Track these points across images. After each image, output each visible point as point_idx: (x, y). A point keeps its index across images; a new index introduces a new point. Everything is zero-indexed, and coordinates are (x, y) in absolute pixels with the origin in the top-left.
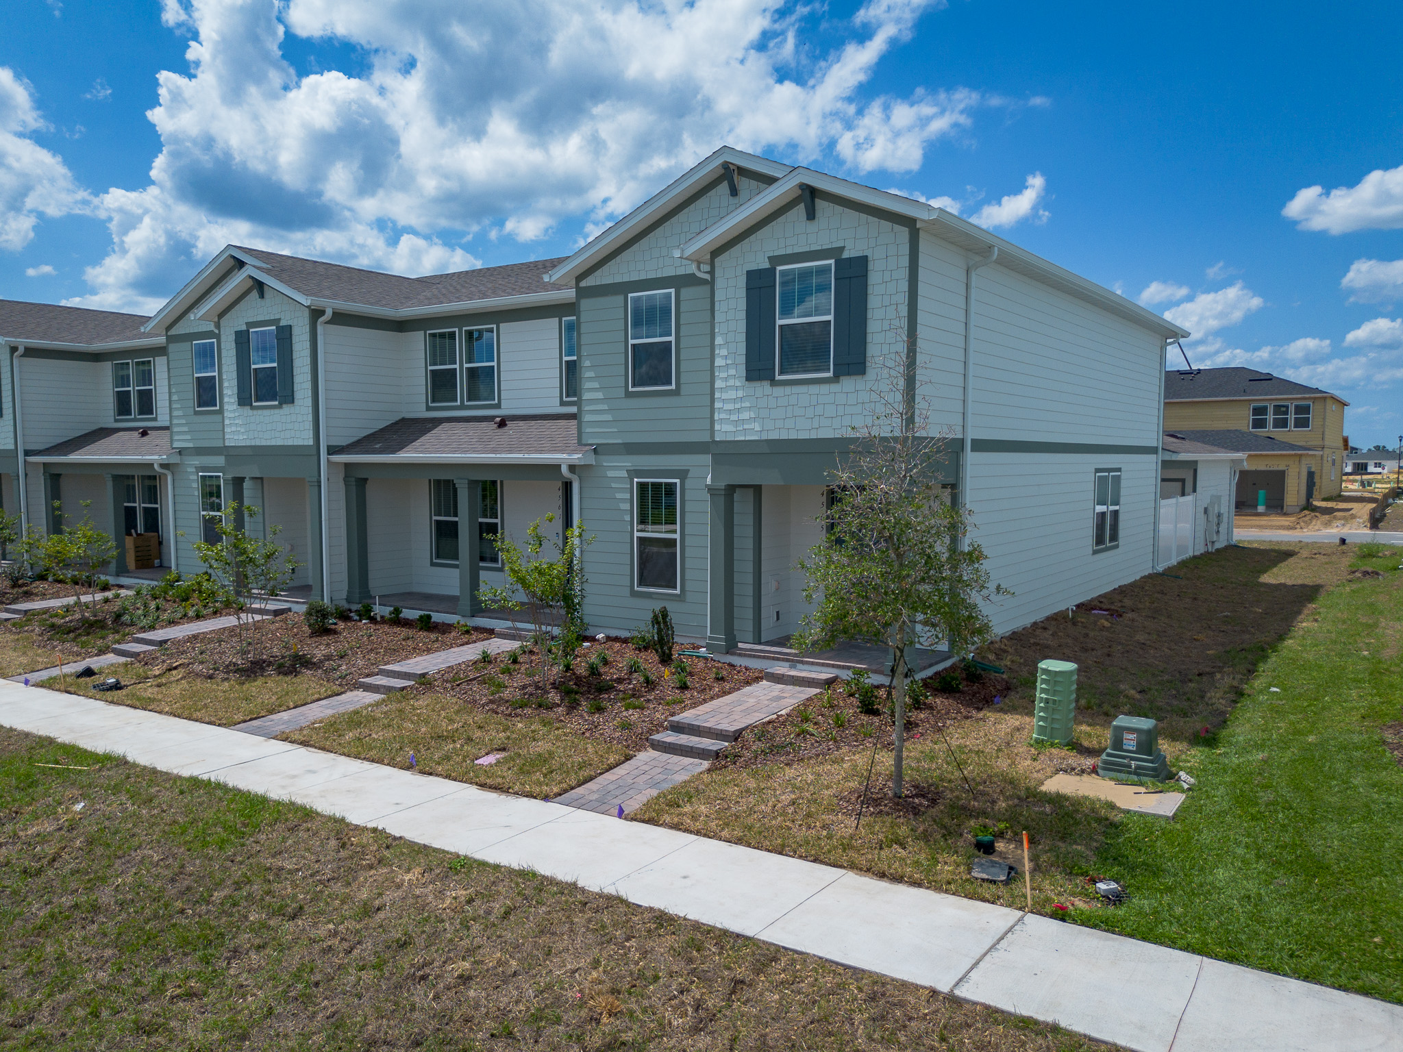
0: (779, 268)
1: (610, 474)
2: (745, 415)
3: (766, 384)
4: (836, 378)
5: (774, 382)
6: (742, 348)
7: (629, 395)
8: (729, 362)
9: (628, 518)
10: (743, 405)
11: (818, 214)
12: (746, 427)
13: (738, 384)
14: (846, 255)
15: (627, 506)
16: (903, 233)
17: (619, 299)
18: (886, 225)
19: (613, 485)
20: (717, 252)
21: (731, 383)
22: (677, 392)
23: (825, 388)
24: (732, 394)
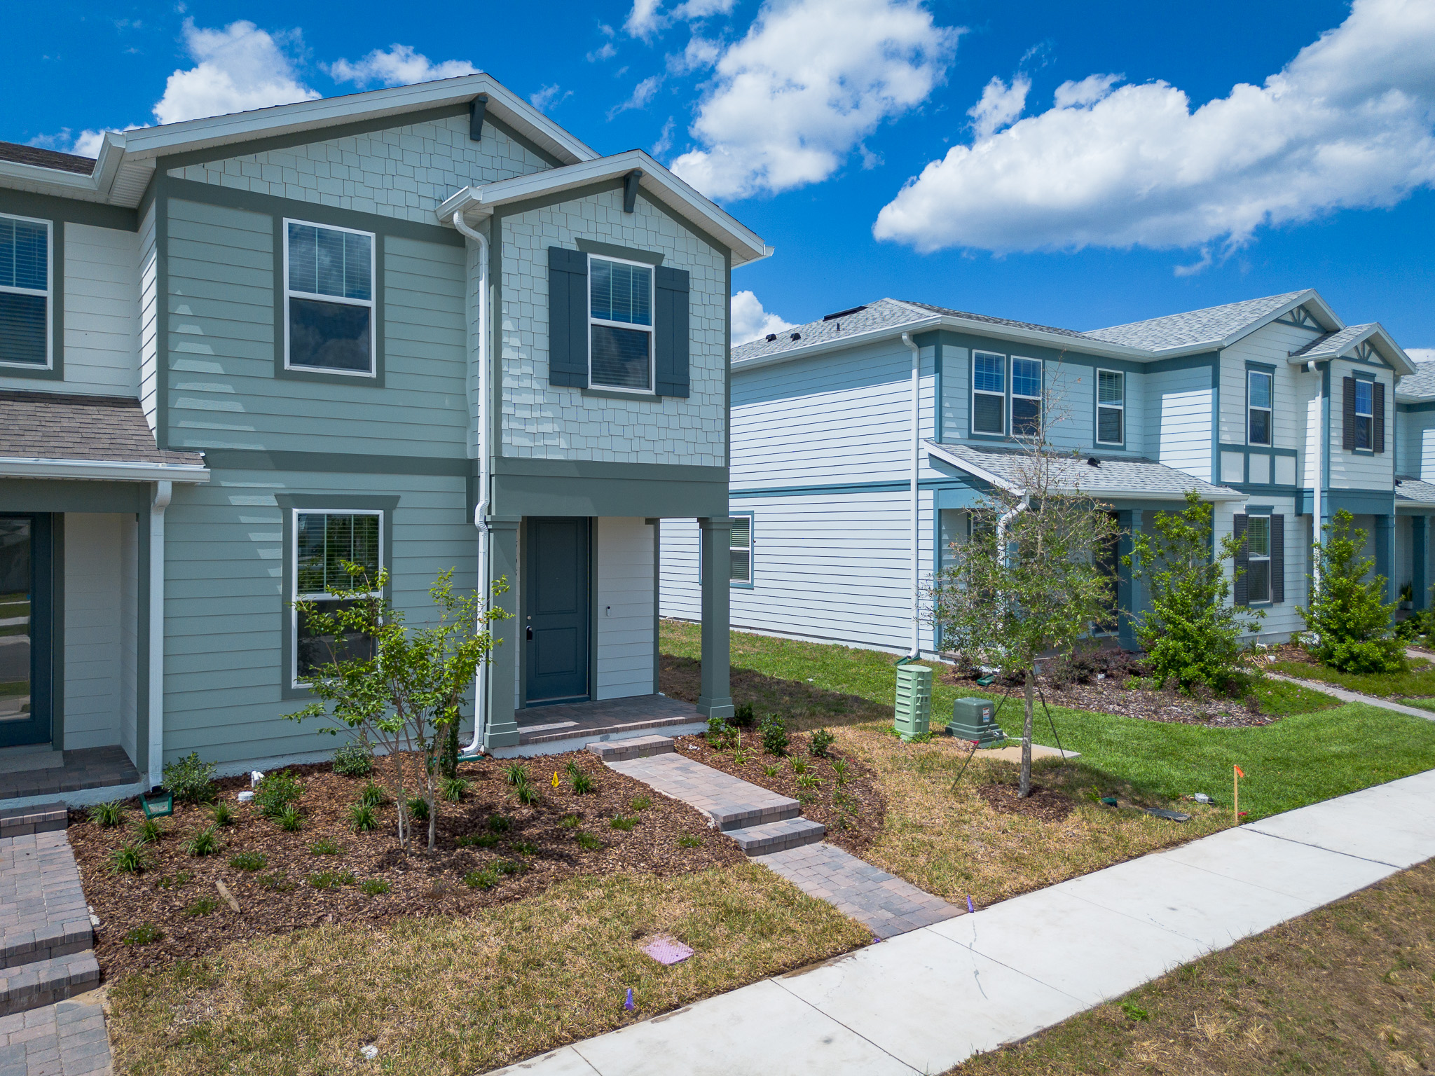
0: (590, 256)
1: (236, 500)
2: (547, 428)
3: (576, 393)
4: (658, 398)
5: (585, 391)
6: (543, 342)
7: (281, 374)
8: (523, 356)
9: (278, 572)
10: (544, 414)
11: (636, 208)
12: (548, 442)
13: (536, 386)
14: (665, 264)
15: (278, 553)
16: (720, 259)
17: (264, 222)
18: (704, 246)
19: (244, 519)
20: (504, 209)
21: (526, 383)
22: (379, 383)
23: (645, 407)
24: (527, 399)
